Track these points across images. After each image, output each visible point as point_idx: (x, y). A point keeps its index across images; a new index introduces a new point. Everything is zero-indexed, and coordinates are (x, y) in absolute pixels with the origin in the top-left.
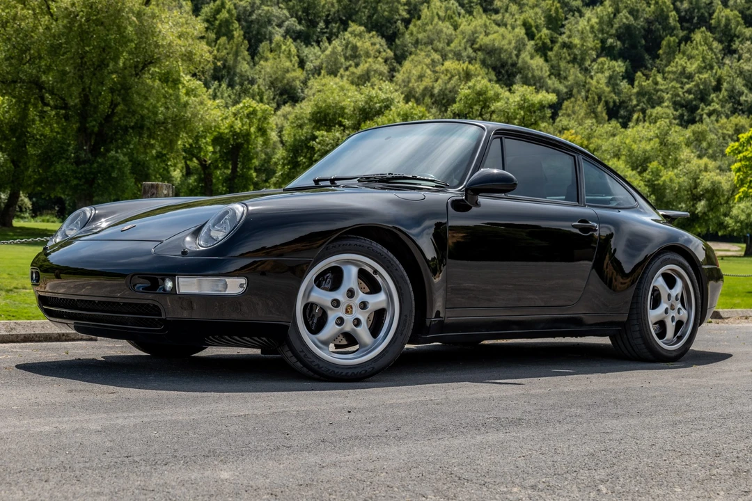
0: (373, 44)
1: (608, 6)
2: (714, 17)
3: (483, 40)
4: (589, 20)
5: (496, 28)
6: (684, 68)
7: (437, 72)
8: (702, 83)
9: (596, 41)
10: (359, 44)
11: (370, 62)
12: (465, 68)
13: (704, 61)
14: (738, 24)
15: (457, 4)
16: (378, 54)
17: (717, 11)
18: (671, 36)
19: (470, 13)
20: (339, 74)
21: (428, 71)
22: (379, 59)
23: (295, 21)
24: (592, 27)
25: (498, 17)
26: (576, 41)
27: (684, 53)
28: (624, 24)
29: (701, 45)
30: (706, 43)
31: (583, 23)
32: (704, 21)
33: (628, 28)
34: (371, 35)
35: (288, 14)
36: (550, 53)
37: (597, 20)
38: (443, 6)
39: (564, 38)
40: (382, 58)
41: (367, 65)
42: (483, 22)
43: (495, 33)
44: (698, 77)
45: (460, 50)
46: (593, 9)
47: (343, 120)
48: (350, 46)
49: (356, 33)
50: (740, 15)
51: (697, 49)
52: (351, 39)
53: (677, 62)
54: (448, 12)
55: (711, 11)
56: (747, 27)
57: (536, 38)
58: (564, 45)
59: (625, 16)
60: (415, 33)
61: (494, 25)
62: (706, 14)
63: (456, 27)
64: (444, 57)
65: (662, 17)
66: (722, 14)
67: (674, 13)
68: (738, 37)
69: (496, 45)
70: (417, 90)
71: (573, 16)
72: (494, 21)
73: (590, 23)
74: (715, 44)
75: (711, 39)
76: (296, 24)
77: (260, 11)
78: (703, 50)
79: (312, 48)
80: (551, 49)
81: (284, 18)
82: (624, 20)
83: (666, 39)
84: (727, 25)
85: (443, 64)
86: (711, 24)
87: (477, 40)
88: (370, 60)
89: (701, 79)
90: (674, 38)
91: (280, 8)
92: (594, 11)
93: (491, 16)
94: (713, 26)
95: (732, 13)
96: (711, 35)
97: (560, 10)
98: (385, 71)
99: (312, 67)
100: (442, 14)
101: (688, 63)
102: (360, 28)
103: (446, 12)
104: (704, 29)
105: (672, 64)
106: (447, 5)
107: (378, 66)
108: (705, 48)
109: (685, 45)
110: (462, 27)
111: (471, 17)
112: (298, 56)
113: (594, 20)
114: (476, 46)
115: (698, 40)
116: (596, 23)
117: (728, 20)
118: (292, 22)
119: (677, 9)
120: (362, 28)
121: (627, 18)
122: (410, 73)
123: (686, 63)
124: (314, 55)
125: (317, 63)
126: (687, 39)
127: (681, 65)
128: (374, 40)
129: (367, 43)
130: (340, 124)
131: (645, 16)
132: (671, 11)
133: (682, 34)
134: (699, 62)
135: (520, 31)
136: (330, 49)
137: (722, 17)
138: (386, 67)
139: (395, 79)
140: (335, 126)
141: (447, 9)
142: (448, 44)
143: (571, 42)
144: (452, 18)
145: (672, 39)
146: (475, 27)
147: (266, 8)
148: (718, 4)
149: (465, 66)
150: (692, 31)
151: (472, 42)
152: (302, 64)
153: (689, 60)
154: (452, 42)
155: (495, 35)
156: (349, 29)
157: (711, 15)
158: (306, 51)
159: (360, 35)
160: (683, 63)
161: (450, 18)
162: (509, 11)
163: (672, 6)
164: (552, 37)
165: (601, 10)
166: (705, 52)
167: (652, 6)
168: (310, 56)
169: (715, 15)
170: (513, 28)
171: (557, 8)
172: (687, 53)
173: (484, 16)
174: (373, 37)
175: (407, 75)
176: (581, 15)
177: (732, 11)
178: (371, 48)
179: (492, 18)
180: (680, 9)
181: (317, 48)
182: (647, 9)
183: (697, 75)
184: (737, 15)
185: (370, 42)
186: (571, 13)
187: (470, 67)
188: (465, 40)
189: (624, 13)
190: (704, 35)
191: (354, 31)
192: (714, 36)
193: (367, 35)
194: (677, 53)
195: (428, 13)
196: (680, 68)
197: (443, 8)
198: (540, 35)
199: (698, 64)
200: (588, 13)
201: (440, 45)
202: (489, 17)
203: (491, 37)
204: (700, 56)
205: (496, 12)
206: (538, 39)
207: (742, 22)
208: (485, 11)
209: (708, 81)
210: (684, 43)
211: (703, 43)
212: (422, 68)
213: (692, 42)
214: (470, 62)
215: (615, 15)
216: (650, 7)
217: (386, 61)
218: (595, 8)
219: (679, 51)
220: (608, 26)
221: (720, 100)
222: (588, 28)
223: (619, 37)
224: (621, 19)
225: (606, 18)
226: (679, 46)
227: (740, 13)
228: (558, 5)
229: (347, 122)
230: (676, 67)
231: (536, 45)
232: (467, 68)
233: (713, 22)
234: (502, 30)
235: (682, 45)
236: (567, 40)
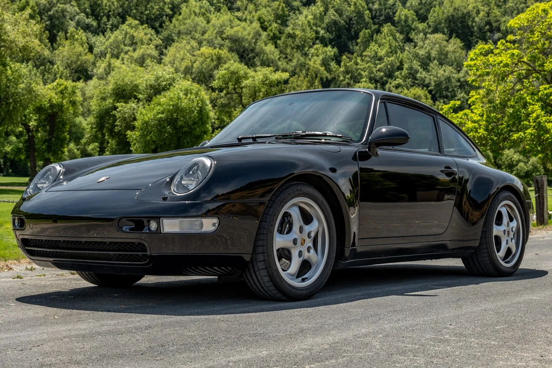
0: (146, 34)
1: (320, 6)
2: (396, 15)
3: (229, 32)
4: (306, 16)
5: (239, 22)
6: (376, 53)
7: (194, 56)
8: (390, 64)
9: (312, 33)
10: (135, 34)
11: (144, 48)
12: (217, 53)
13: (390, 48)
14: (413, 21)
15: (208, 4)
16: (150, 42)
17: (399, 10)
18: (366, 29)
19: (219, 11)
20: (120, 57)
21: (188, 54)
22: (151, 45)
23: (84, 16)
24: (309, 22)
25: (239, 14)
26: (298, 32)
27: (376, 42)
28: (332, 19)
29: (388, 36)
30: (391, 34)
31: (302, 18)
32: (389, 19)
33: (335, 23)
34: (144, 27)
35: (78, 11)
36: (278, 41)
37: (312, 17)
38: (198, 5)
39: (289, 30)
40: (153, 45)
41: (142, 50)
42: (228, 17)
43: (238, 26)
44: (387, 59)
45: (212, 39)
46: (309, 8)
47: (137, 94)
48: (128, 35)
49: (133, 25)
50: (415, 14)
51: (385, 39)
52: (129, 30)
53: (371, 49)
54: (202, 9)
55: (394, 11)
56: (421, 23)
57: (268, 30)
58: (290, 36)
59: (333, 14)
60: (177, 25)
61: (236, 20)
62: (391, 13)
63: (208, 22)
64: (200, 43)
65: (360, 15)
66: (402, 13)
67: (368, 12)
68: (414, 30)
69: (240, 35)
70: (180, 69)
71: (294, 13)
72: (237, 16)
73: (308, 19)
74: (398, 35)
75: (395, 31)
76: (85, 18)
77: (57, 8)
78: (390, 40)
79: (99, 38)
80: (280, 39)
81: (75, 13)
82: (332, 17)
83: (363, 31)
84: (406, 21)
85: (199, 50)
86: (395, 20)
87: (225, 31)
88: (144, 46)
89: (388, 61)
90: (368, 30)
91: (71, 5)
92: (310, 10)
93: (234, 13)
94: (396, 21)
95: (409, 12)
96: (394, 28)
97: (286, 9)
98: (156, 55)
99: (99, 52)
100: (197, 11)
101: (379, 49)
102: (134, 21)
103: (200, 10)
104: (389, 24)
105: (368, 50)
106: (201, 5)
107: (150, 51)
108: (391, 38)
109: (377, 35)
110: (212, 21)
111: (219, 13)
112: (88, 44)
113: (310, 17)
114: (224, 36)
115: (386, 32)
116: (311, 19)
117: (406, 16)
118: (82, 17)
119: (370, 10)
120: (137, 22)
121: (334, 15)
122: (175, 56)
123: (377, 49)
124: (100, 41)
125: (103, 48)
126: (378, 31)
127: (374, 50)
128: (146, 31)
129: (142, 34)
131: (347, 13)
132: (366, 10)
133: (374, 27)
134: (387, 48)
135: (256, 25)
136: (113, 37)
137: (402, 15)
138: (157, 52)
139: (163, 61)
140: (131, 99)
141: (201, 7)
142: (203, 35)
143: (294, 33)
144: (205, 14)
145: (367, 31)
146: (223, 21)
147: (62, 6)
148: (399, 6)
149: (216, 51)
150: (381, 25)
151: (221, 33)
152: (91, 49)
153: (379, 47)
154: (206, 33)
155: (238, 27)
156: (127, 23)
157: (394, 13)
158: (93, 39)
159: (136, 27)
160: (376, 49)
161: (204, 14)
162: (248, 9)
163: (366, 7)
164: (280, 30)
165: (315, 10)
166: (391, 41)
167: (352, 7)
168: (97, 43)
169: (398, 13)
170: (251, 23)
171: (282, 7)
172: (378, 42)
173: (229, 13)
174: (145, 28)
175: (172, 58)
176: (301, 13)
177: (409, 10)
178: (145, 37)
179: (235, 14)
180: (372, 9)
181: (102, 37)
182: (348, 8)
183: (385, 58)
184: (412, 14)
185: (142, 32)
186: (293, 11)
187: (220, 52)
188: (215, 31)
189: (331, 11)
190: (389, 28)
191: (131, 24)
192: (397, 29)
193: (140, 27)
194: (371, 41)
195: (187, 10)
196: (373, 52)
197: (198, 8)
198: (271, 27)
199: (387, 50)
200: (305, 11)
201: (197, 35)
202: (233, 14)
203: (235, 29)
204: (388, 44)
205: (238, 10)
206: (270, 31)
207: (416, 19)
208: (230, 9)
209: (394, 63)
210: (375, 34)
211: (389, 35)
212: (184, 52)
213: (381, 33)
214: (220, 48)
215: (325, 14)
216: (350, 7)
217: (156, 47)
218: (310, 7)
219: (372, 40)
220: (320, 21)
221: (402, 76)
222: (306, 22)
223: (328, 30)
224: (330, 16)
225: (318, 15)
226: (372, 36)
227: (415, 12)
228: (284, 5)
229: (140, 96)
230: (371, 52)
231: (269, 35)
232: (218, 53)
233: (396, 18)
234: (243, 24)
235: (375, 36)
236: (291, 32)
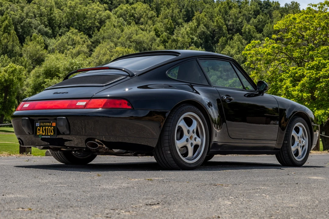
0: (81, 38)
1: (195, 22)
2: (243, 28)
3: (135, 37)
4: (186, 29)
5: (142, 31)
6: (229, 52)
7: (112, 52)
8: (238, 59)
9: (189, 39)
10: (75, 38)
11: (80, 47)
12: (126, 51)
13: (238, 49)
14: (254, 32)
15: (123, 20)
16: (84, 43)
17: (245, 26)
18: (224, 37)
19: (130, 24)
20: (65, 52)
21: (108, 51)
22: (84, 45)
23: (43, 26)
24: (187, 32)
25: (142, 27)
26: (180, 39)
27: (229, 45)
28: (202, 31)
29: (237, 42)
30: (239, 40)
31: (183, 30)
32: (239, 31)
33: (204, 33)
34: (81, 33)
35: (40, 23)
36: (167, 44)
37: (189, 29)
38: (116, 21)
39: (174, 37)
40: (86, 45)
41: (78, 48)
42: (135, 28)
43: (141, 34)
44: (236, 56)
45: (124, 42)
46: (188, 23)
47: (58, 74)
48: (70, 39)
49: (74, 32)
50: (255, 28)
51: (235, 43)
52: (71, 35)
53: (226, 49)
54: (119, 23)
55: (242, 26)
56: (259, 33)
57: (160, 37)
58: (174, 40)
59: (202, 27)
60: (102, 33)
61: (140, 30)
62: (240, 27)
63: (122, 31)
64: (116, 45)
65: (220, 28)
66: (247, 27)
67: (225, 26)
68: (254, 38)
69: (141, 40)
70: (103, 60)
71: (178, 26)
72: (141, 28)
73: (186, 30)
74: (244, 41)
75: (242, 39)
76: (44, 28)
77: (26, 21)
78: (238, 44)
79: (52, 40)
80: (167, 42)
81: (38, 25)
82: (202, 29)
83: (221, 38)
84: (249, 32)
85: (115, 48)
86: (242, 31)
87: (132, 37)
88: (79, 46)
89: (237, 57)
90: (225, 38)
91: (36, 20)
92: (188, 25)
93: (139, 26)
94: (243, 32)
95: (251, 27)
96: (241, 36)
97: (172, 24)
98: (87, 51)
99: (51, 49)
100: (116, 24)
101: (231, 50)
102: (75, 30)
103: (118, 24)
104: (238, 34)
105: (224, 50)
106: (118, 20)
107: (83, 49)
108: (239, 43)
109: (230, 41)
110: (125, 30)
111: (130, 26)
112: (45, 44)
113: (188, 29)
114: (132, 40)
115: (236, 39)
116: (189, 30)
117: (249, 29)
118: (42, 27)
119: (227, 25)
120: (77, 30)
121: (203, 28)
122: (99, 52)
123: (230, 49)
124: (53, 43)
125: (54, 47)
126: (231, 38)
127: (228, 50)
128: (82, 36)
129: (78, 38)
130: (58, 76)
131: (212, 27)
132: (224, 25)
133: (229, 36)
134: (236, 49)
135: (153, 33)
136: (60, 40)
137: (247, 28)
138: (88, 49)
139: (92, 55)
140: (54, 77)
141: (118, 22)
142: (118, 39)
143: (177, 39)
144: (121, 26)
145: (224, 38)
146: (132, 31)
147: (29, 20)
148: (245, 22)
150: (233, 35)
151: (129, 38)
152: (46, 47)
153: (231, 48)
154: (120, 38)
155: (141, 35)
156: (70, 31)
157: (242, 27)
158: (48, 41)
159: (76, 34)
160: (229, 49)
161: (120, 26)
162: (148, 23)
163: (224, 23)
164: (168, 37)
165: (191, 24)
166: (239, 45)
167: (215, 23)
168: (51, 43)
169: (244, 27)
170: (150, 31)
171: (170, 23)
172: (231, 45)
173: (136, 26)
174: (81, 35)
175: (98, 53)
176: (183, 27)
177: (251, 26)
178: (80, 40)
179: (140, 27)
180: (228, 25)
181: (54, 39)
182: (213, 24)
183: (235, 55)
184: (253, 28)
186: (178, 25)
187: (129, 50)
188: (126, 37)
189: (202, 26)
190: (238, 37)
191: (72, 32)
192: (243, 37)
193: (79, 34)
194: (226, 45)
195: (109, 24)
196: (227, 52)
197: (116, 22)
198: (162, 35)
199: (236, 50)
200: (185, 25)
201: (115, 40)
202: (138, 26)
203: (139, 36)
204: (237, 46)
205: (142, 24)
206: (161, 37)
207: (256, 31)
208: (136, 23)
209: (240, 58)
210: (229, 40)
211: (238, 40)
212: (105, 50)
213: (233, 40)
214: (129, 48)
215: (198, 27)
216: (214, 23)
217: (88, 46)
218: (189, 23)
219: (227, 44)
220: (195, 32)
221: (245, 67)
222: (185, 32)
223: (200, 37)
224: (201, 29)
225: (193, 28)
226: (227, 42)
227: (255, 27)
228: (171, 21)
229: (60, 75)
230: (226, 51)
231: (161, 40)
232: (127, 50)
233: (243, 31)
234: (144, 33)
235: (229, 41)
236: (175, 38)
